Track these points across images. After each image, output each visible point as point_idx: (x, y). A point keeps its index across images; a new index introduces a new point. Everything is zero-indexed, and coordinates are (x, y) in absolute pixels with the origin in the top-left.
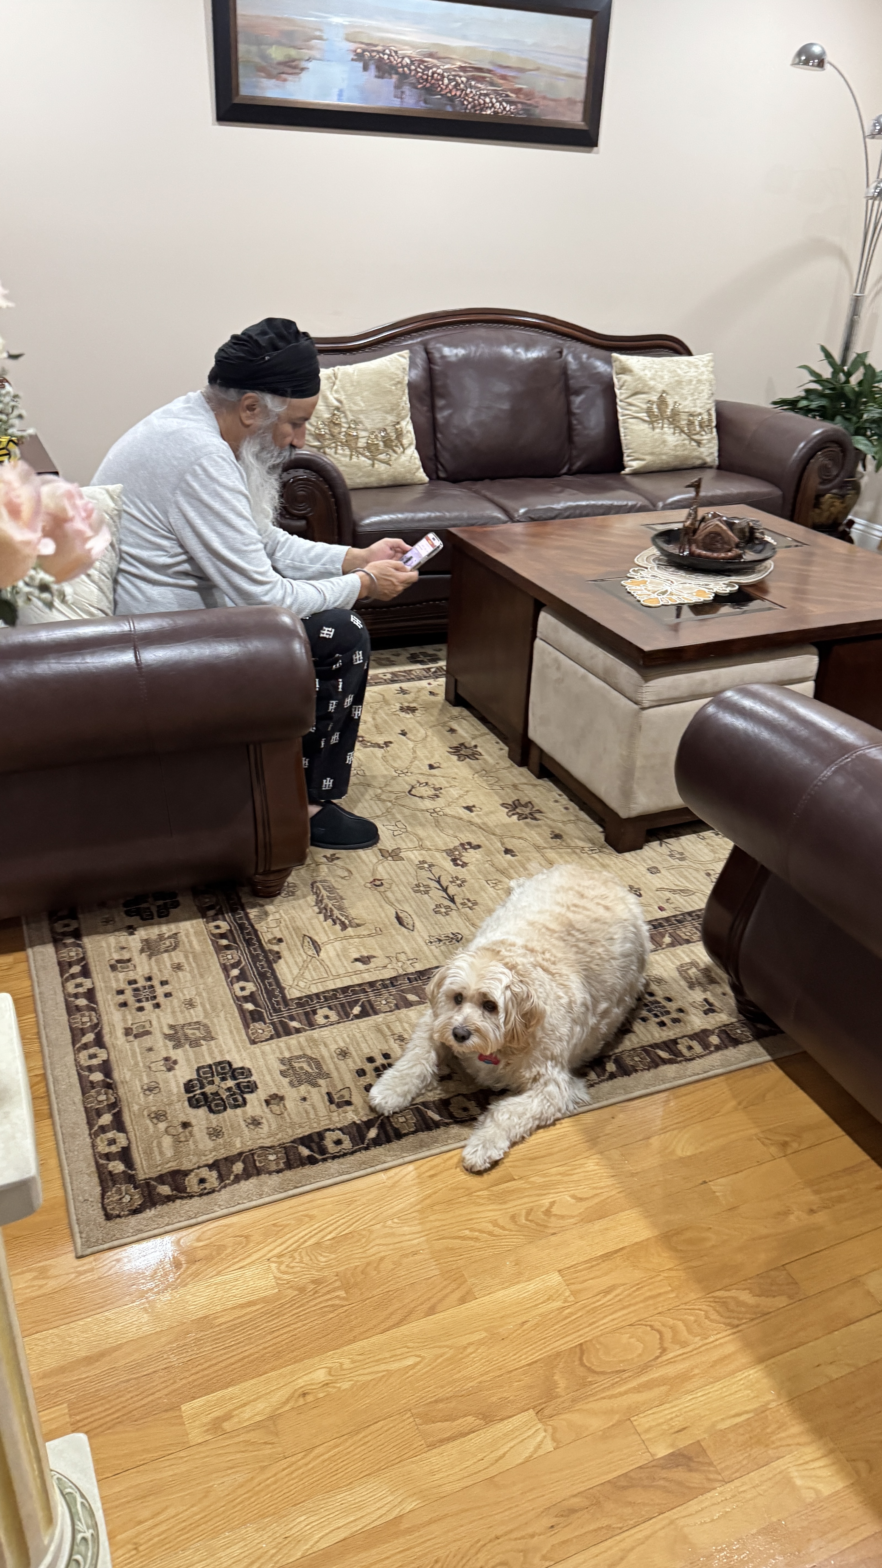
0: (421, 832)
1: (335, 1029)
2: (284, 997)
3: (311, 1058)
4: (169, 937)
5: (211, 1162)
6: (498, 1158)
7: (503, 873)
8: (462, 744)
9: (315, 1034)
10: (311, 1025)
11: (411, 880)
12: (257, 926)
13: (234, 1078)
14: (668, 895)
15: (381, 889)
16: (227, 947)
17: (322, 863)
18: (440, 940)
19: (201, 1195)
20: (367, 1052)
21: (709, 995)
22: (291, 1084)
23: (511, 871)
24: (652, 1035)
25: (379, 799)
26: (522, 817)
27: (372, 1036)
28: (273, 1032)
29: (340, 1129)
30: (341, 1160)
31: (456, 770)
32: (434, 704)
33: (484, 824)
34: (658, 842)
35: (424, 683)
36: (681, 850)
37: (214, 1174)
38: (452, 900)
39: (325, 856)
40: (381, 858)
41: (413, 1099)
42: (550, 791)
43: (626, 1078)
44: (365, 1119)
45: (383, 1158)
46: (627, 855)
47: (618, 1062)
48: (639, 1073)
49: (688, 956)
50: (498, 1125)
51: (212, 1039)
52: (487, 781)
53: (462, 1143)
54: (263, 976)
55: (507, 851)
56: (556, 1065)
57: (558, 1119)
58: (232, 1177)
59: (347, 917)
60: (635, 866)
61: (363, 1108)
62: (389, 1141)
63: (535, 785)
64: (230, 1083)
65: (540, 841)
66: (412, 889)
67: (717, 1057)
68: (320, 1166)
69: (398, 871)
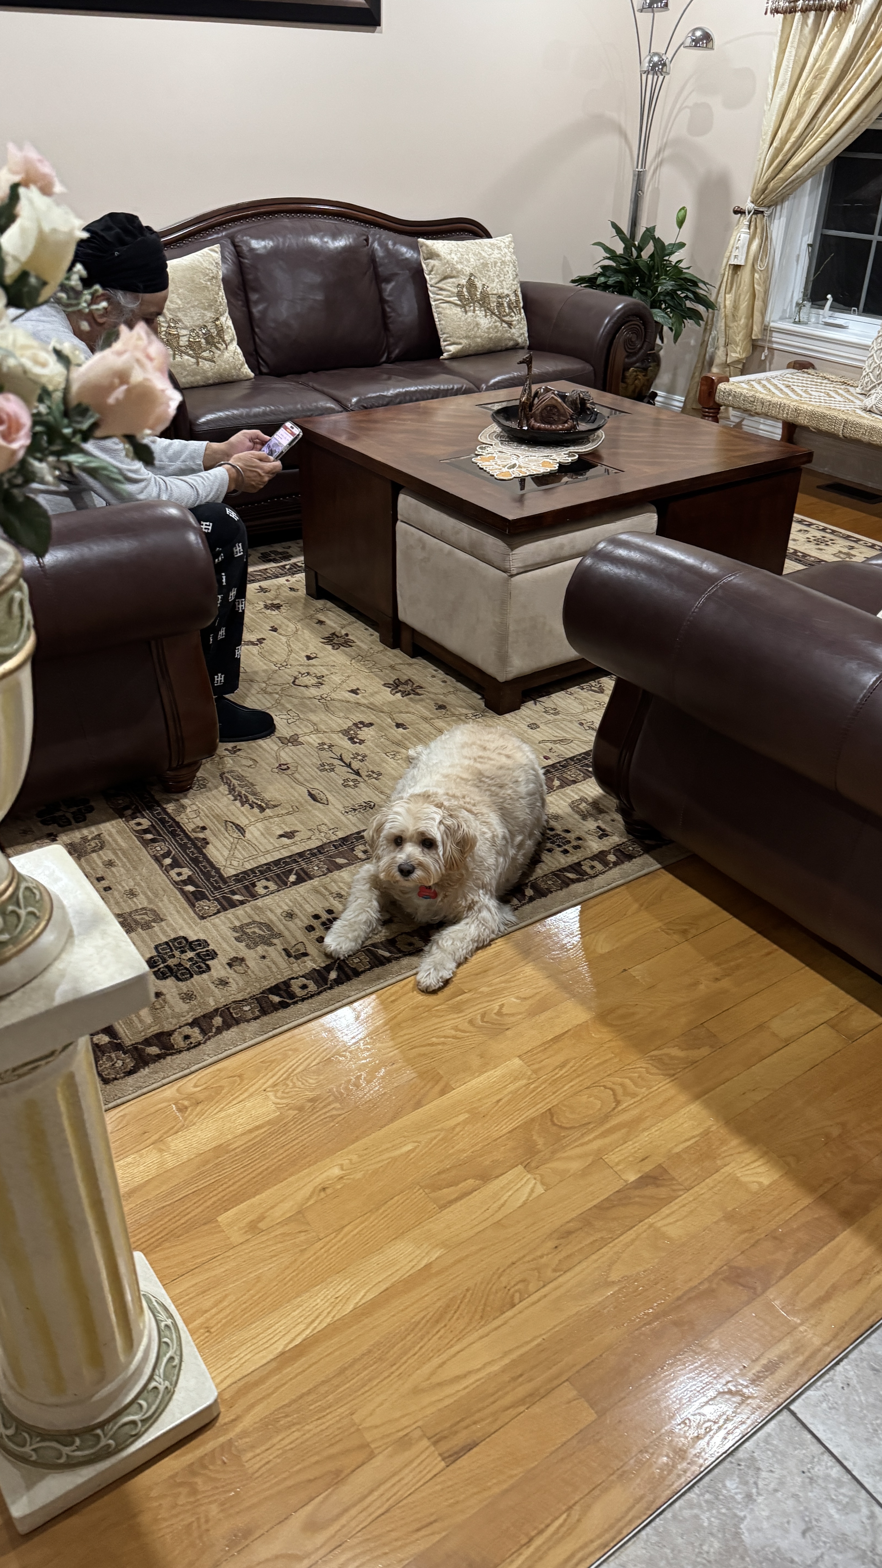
0: (314, 718)
1: (276, 897)
2: (221, 876)
3: (261, 923)
4: (93, 839)
5: (190, 1020)
6: (448, 977)
7: (398, 745)
8: (334, 634)
9: (259, 902)
10: (254, 896)
11: (314, 760)
12: (178, 819)
13: (193, 950)
14: (550, 745)
15: (289, 772)
16: (153, 841)
17: (225, 756)
18: (355, 810)
19: (188, 1049)
20: (310, 910)
21: (600, 823)
22: (248, 947)
23: (407, 742)
24: (559, 862)
25: (266, 693)
26: (405, 694)
27: (313, 898)
28: (219, 907)
29: (302, 977)
30: (310, 1001)
31: (333, 658)
32: (296, 600)
33: (371, 704)
34: (532, 702)
35: (282, 580)
36: (553, 706)
37: (197, 1030)
38: (357, 773)
39: (226, 750)
40: (281, 745)
41: (363, 942)
42: (425, 668)
43: (543, 899)
44: (323, 965)
45: (347, 993)
46: (507, 716)
47: (534, 887)
48: (554, 893)
49: (577, 793)
50: (444, 951)
51: (162, 920)
52: (364, 665)
53: (414, 971)
54: (196, 861)
55: (398, 725)
56: (487, 893)
57: (492, 940)
58: (214, 1030)
59: (262, 800)
60: (516, 724)
61: (319, 956)
62: (349, 979)
63: (410, 665)
64: (191, 954)
65: (427, 714)
66: (318, 768)
67: (615, 872)
68: (292, 1009)
69: (301, 755)
